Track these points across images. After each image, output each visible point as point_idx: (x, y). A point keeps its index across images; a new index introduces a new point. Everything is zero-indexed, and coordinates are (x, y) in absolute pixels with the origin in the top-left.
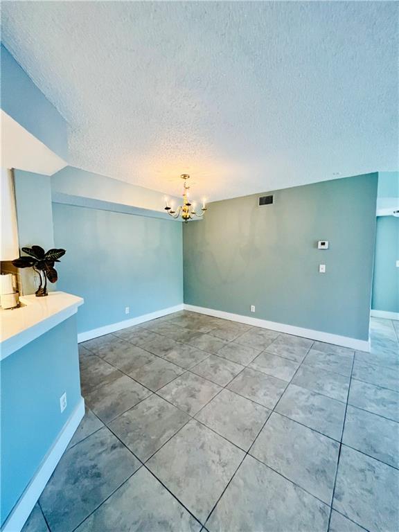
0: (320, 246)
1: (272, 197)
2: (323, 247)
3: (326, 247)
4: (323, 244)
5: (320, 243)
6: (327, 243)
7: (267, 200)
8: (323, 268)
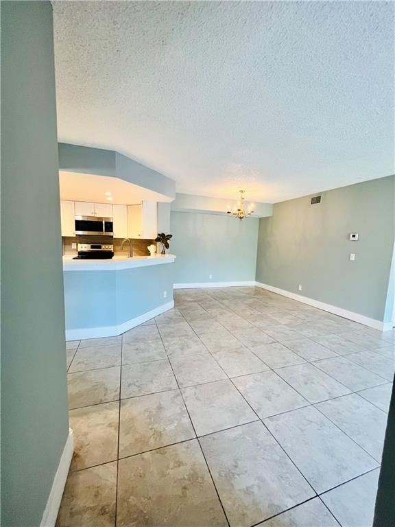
0: (352, 238)
1: (320, 197)
2: (354, 239)
3: (356, 238)
4: (354, 236)
5: (351, 236)
6: (357, 236)
7: (317, 200)
8: (353, 257)
